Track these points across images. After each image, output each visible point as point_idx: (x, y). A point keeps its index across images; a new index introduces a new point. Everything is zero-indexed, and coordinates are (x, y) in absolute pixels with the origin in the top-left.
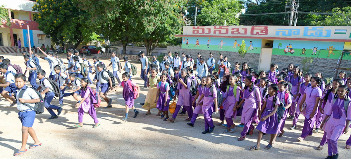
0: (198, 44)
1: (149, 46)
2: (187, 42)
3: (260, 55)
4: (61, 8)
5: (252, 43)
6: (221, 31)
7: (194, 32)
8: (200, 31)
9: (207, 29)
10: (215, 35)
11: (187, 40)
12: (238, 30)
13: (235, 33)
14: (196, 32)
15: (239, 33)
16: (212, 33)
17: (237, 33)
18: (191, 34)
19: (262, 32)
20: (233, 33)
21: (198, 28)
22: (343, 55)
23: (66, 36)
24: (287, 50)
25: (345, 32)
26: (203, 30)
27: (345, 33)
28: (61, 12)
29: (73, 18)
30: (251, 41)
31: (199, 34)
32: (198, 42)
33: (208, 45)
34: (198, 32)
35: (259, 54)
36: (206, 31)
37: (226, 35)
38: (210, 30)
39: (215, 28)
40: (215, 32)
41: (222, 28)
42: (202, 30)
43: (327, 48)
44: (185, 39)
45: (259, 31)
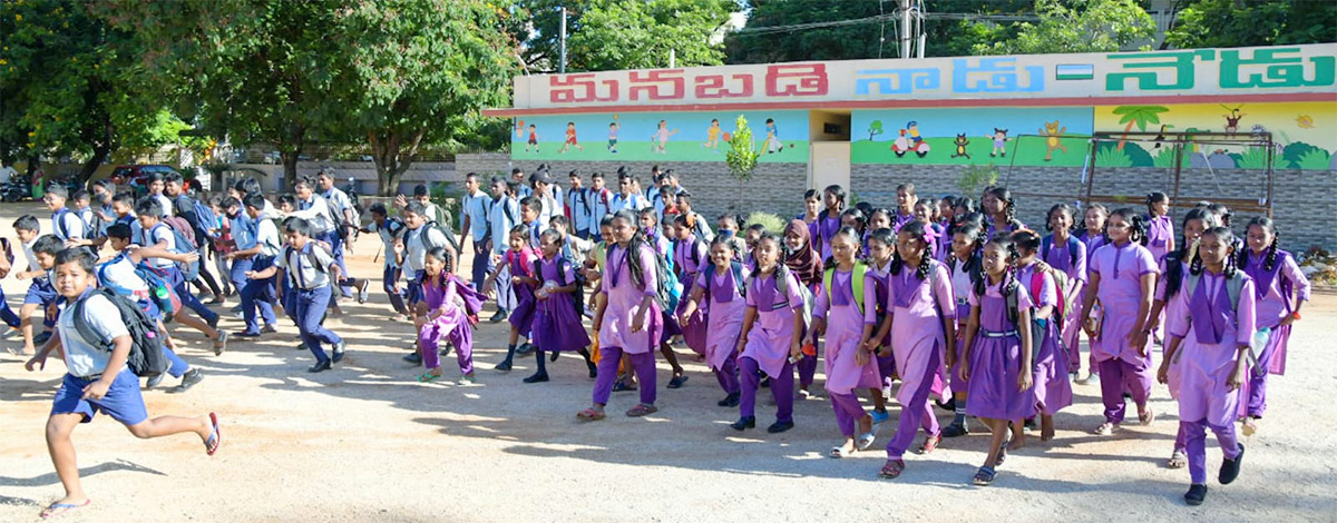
0: (573, 140)
1: (388, 157)
2: (532, 135)
3: (809, 166)
4: (19, 17)
5: (775, 127)
6: (656, 87)
7: (554, 96)
8: (580, 91)
9: (604, 82)
10: (634, 103)
11: (533, 126)
12: (719, 81)
13: (708, 91)
14: (562, 96)
15: (726, 92)
16: (624, 98)
17: (715, 91)
18: (546, 103)
19: (805, 83)
20: (700, 92)
21: (570, 81)
22: (1098, 153)
23: (43, 128)
24: (903, 145)
25: (1090, 72)
26: (591, 86)
27: (1090, 77)
28: (20, 32)
29: (75, 59)
30: (769, 121)
31: (573, 105)
32: (573, 132)
33: (613, 142)
34: (570, 94)
35: (805, 165)
36: (603, 91)
37: (678, 102)
38: (614, 85)
39: (634, 78)
40: (634, 94)
41: (661, 76)
42: (584, 87)
43: (1040, 130)
44: (522, 123)
45: (796, 81)
